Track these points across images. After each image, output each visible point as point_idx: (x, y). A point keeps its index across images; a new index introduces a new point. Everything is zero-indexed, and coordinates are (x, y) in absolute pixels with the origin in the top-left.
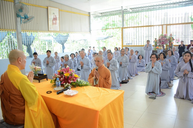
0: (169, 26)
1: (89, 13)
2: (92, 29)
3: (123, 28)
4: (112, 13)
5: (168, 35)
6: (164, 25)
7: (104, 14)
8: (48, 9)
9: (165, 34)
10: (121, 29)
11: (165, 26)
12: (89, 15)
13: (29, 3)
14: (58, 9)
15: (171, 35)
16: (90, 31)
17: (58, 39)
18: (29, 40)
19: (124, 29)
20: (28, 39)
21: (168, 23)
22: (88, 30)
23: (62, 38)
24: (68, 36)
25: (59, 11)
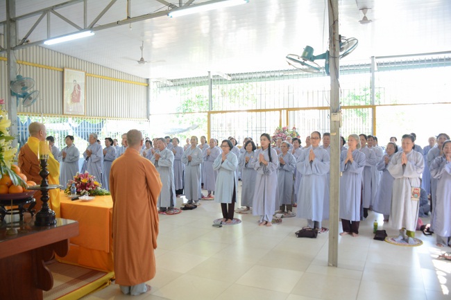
0: (291, 112)
1: (148, 80)
2: (151, 112)
3: (210, 113)
4: (193, 82)
5: (291, 129)
6: (284, 109)
7: (177, 83)
8: (63, 72)
9: (285, 126)
10: (207, 114)
11: (285, 111)
12: (146, 85)
13: (28, 61)
14: (84, 73)
15: (294, 128)
16: (148, 116)
17: (80, 131)
18: (24, 131)
19: (212, 115)
20: (23, 129)
21: (291, 107)
22: (144, 113)
23: (89, 128)
24: (101, 125)
25: (86, 76)
